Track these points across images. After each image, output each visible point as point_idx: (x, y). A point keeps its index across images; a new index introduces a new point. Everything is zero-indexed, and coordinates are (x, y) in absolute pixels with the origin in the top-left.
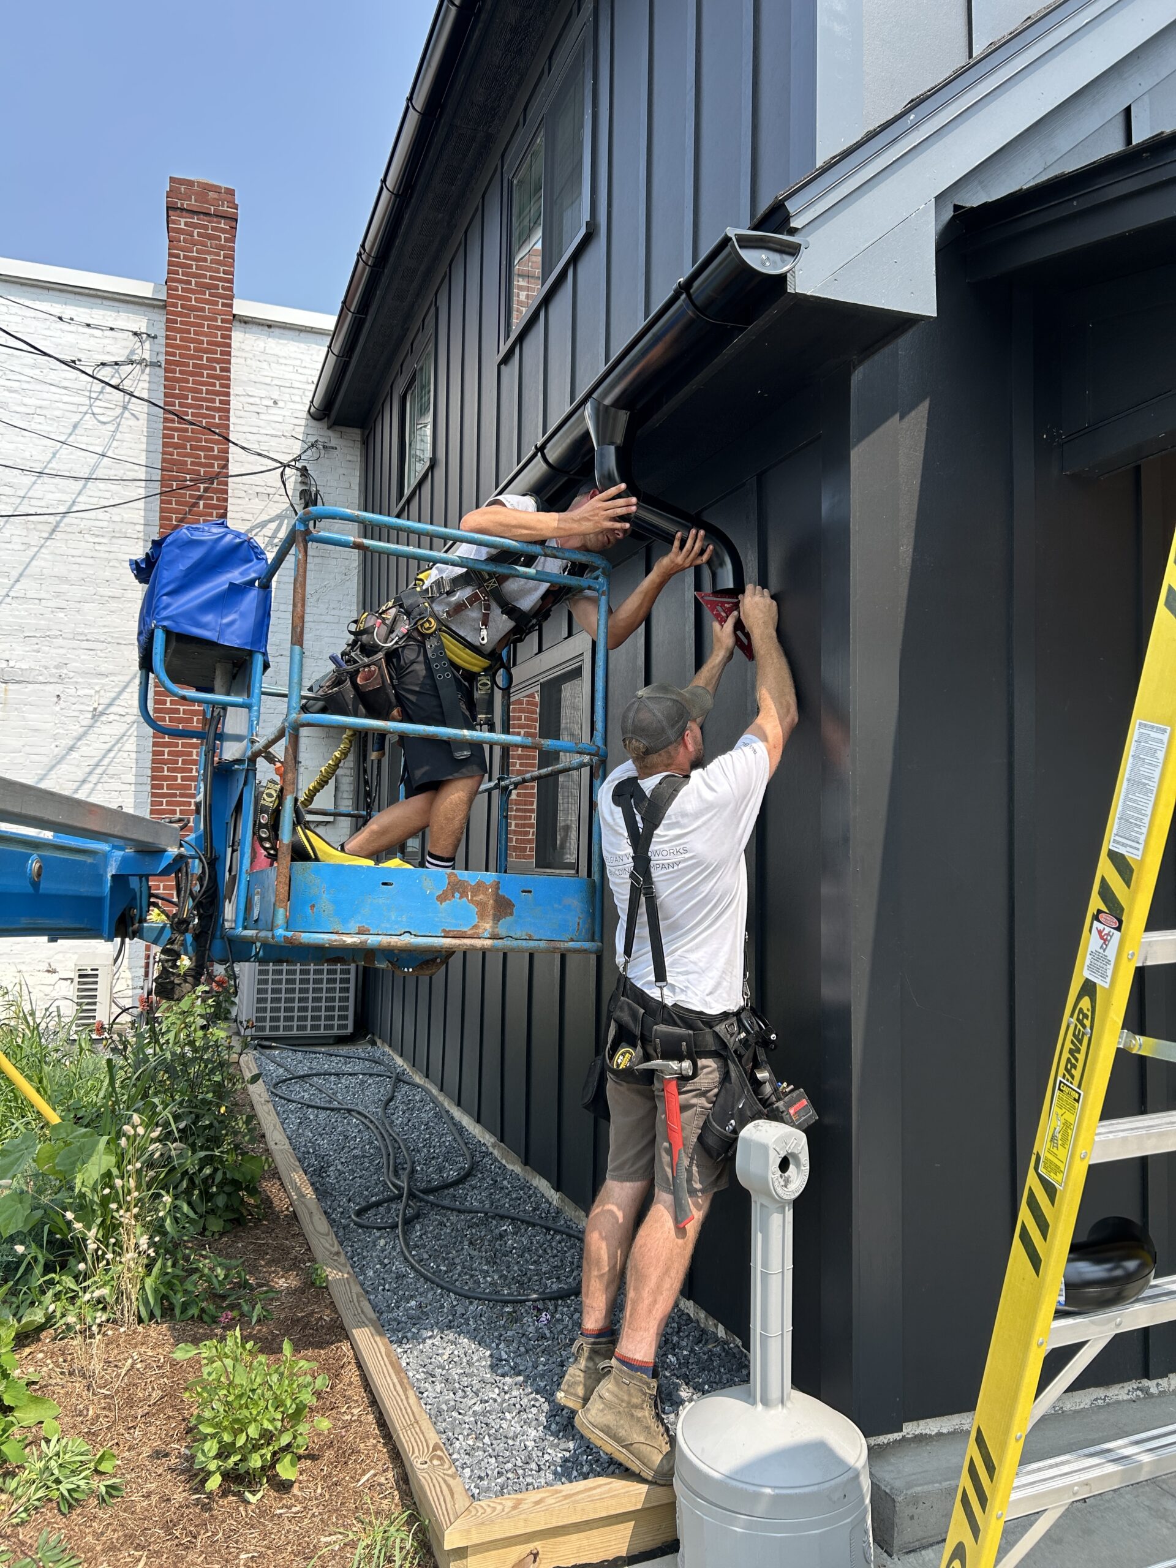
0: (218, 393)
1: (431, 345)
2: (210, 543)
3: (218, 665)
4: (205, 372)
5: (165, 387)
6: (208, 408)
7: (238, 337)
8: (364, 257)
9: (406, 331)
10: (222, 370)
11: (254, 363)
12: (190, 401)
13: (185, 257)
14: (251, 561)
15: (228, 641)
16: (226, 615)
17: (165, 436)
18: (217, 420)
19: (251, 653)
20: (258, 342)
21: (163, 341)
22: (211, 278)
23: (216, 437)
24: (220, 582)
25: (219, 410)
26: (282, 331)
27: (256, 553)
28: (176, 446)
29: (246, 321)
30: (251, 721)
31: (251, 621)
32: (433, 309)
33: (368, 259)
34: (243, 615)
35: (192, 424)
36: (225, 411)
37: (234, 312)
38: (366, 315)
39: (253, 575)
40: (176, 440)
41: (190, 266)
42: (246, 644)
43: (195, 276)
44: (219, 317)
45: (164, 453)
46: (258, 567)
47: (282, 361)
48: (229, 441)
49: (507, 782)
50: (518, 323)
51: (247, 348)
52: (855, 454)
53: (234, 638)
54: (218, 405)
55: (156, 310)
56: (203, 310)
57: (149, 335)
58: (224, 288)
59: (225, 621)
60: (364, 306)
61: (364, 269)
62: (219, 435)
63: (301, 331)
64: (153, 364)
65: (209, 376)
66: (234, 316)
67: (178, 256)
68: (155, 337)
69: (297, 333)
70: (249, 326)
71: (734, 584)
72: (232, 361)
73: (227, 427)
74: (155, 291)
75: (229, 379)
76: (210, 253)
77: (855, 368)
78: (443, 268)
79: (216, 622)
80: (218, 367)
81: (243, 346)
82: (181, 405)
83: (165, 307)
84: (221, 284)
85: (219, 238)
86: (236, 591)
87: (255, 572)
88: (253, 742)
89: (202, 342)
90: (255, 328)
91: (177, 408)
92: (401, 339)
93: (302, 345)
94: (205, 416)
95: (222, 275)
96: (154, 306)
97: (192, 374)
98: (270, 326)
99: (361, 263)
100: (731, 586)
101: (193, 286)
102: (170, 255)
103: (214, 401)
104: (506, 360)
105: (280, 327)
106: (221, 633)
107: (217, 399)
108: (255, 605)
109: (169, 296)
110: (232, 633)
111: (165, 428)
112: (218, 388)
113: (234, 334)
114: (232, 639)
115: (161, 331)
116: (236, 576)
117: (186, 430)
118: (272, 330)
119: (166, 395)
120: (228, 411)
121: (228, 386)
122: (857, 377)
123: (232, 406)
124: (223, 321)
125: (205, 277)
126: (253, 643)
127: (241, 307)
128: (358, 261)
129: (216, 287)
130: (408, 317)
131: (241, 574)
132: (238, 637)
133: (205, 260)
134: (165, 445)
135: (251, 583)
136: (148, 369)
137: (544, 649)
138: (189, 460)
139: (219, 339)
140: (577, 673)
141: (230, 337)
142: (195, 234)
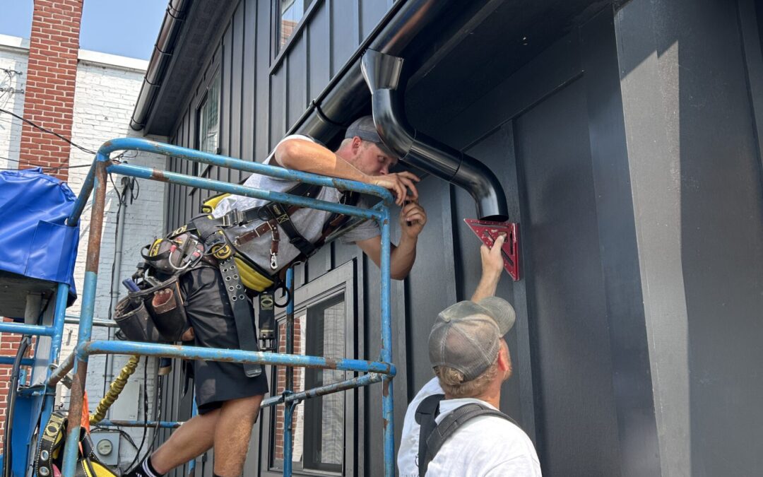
0: (64, 111)
1: (219, 72)
2: (24, 186)
3: (28, 297)
4: (55, 96)
5: (25, 106)
6: (56, 121)
7: (81, 75)
8: (171, 11)
9: (200, 65)
10: (68, 95)
11: (92, 92)
12: (43, 116)
13: (45, 20)
14: (62, 202)
15: (35, 273)
16: (36, 250)
17: (23, 140)
18: (62, 129)
19: (57, 285)
20: (95, 78)
21: (25, 76)
22: (63, 34)
23: (61, 140)
24: (31, 221)
25: (64, 122)
26: (113, 71)
27: (66, 195)
28: (30, 146)
29: (87, 64)
30: (52, 348)
31: (58, 255)
32: (221, 47)
33: (174, 14)
34: (50, 251)
35: (43, 130)
36: (69, 123)
37: (79, 58)
38: (172, 54)
39: (63, 215)
40: (31, 142)
41: (48, 26)
42: (52, 276)
43: (51, 32)
44: (68, 60)
45: (21, 151)
46: (68, 207)
47: (111, 91)
48: (70, 142)
49: (291, 397)
50: (284, 45)
51: (88, 82)
52: (624, 84)
53: (40, 271)
54: (63, 118)
55: (23, 56)
56: (56, 54)
57: (16, 72)
58: (72, 41)
59: (33, 255)
60: (171, 48)
61: (172, 20)
62: (63, 139)
63: (127, 71)
64: (17, 92)
65: (57, 99)
66: (79, 60)
67: (40, 20)
68: (21, 74)
69: (124, 72)
70: (90, 67)
71: (500, 211)
72: (77, 90)
73: (70, 133)
74: (22, 43)
75: (72, 100)
76: (63, 18)
77: (617, 9)
78: (229, 17)
79: (25, 256)
80: (65, 92)
81: (85, 81)
82: (35, 118)
83: (28, 54)
84: (70, 38)
85: (70, 9)
86: (45, 228)
87: (64, 211)
88: (53, 368)
89: (54, 76)
90: (94, 69)
91: (33, 120)
92: (197, 72)
93: (127, 81)
94: (52, 126)
95: (71, 32)
96: (21, 53)
97: (45, 97)
98: (104, 68)
99: (169, 17)
100: (497, 213)
101: (50, 39)
102: (34, 18)
103: (60, 116)
104: (276, 71)
105: (111, 68)
106: (28, 267)
107: (63, 114)
108: (62, 241)
109: (31, 45)
110: (39, 267)
111: (23, 134)
112: (64, 107)
113: (77, 72)
114: (39, 272)
115: (24, 68)
116: (47, 215)
117: (39, 136)
118: (106, 70)
119: (25, 111)
120: (71, 122)
121: (72, 106)
122: (620, 17)
123: (74, 119)
124: (70, 62)
125: (58, 33)
126: (58, 276)
127: (83, 55)
128: (167, 15)
129: (67, 40)
130: (202, 56)
131: (52, 213)
132: (45, 270)
133: (59, 22)
134: (22, 145)
135: (61, 221)
136: (14, 95)
137: (310, 279)
138: (40, 156)
139: (67, 74)
140: (341, 298)
141: (75, 73)
142: (53, 5)
